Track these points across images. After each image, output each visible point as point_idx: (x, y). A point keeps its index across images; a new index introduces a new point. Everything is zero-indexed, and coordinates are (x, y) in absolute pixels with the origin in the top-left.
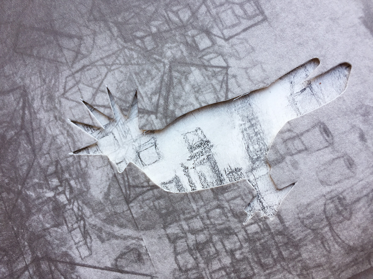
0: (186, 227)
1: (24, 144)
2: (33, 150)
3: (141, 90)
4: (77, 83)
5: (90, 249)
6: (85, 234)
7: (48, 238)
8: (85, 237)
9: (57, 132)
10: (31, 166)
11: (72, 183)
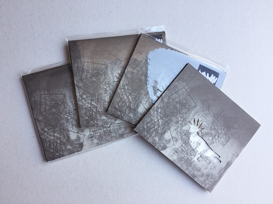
0: (185, 147)
1: (186, 110)
2: (186, 113)
3: (205, 129)
4: (201, 117)
5: (173, 131)
6: (176, 129)
7: (172, 122)
8: (175, 129)
9: (191, 116)
10: (183, 113)
11: (184, 123)
